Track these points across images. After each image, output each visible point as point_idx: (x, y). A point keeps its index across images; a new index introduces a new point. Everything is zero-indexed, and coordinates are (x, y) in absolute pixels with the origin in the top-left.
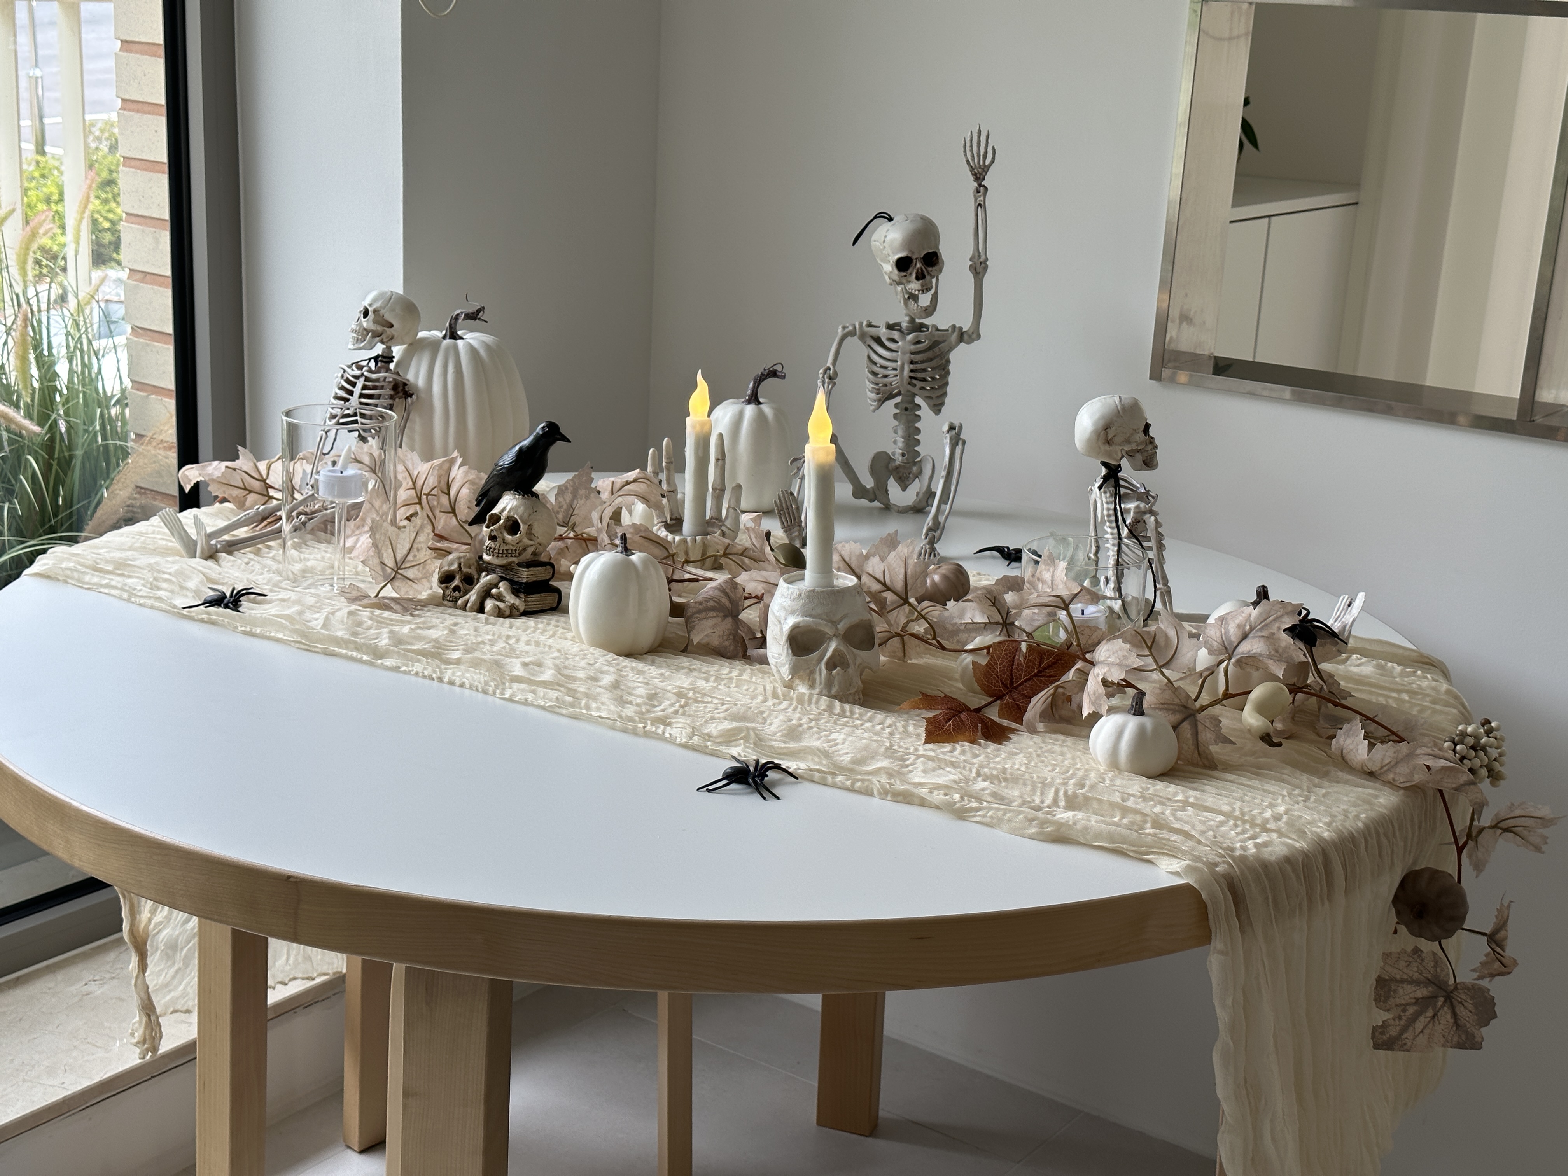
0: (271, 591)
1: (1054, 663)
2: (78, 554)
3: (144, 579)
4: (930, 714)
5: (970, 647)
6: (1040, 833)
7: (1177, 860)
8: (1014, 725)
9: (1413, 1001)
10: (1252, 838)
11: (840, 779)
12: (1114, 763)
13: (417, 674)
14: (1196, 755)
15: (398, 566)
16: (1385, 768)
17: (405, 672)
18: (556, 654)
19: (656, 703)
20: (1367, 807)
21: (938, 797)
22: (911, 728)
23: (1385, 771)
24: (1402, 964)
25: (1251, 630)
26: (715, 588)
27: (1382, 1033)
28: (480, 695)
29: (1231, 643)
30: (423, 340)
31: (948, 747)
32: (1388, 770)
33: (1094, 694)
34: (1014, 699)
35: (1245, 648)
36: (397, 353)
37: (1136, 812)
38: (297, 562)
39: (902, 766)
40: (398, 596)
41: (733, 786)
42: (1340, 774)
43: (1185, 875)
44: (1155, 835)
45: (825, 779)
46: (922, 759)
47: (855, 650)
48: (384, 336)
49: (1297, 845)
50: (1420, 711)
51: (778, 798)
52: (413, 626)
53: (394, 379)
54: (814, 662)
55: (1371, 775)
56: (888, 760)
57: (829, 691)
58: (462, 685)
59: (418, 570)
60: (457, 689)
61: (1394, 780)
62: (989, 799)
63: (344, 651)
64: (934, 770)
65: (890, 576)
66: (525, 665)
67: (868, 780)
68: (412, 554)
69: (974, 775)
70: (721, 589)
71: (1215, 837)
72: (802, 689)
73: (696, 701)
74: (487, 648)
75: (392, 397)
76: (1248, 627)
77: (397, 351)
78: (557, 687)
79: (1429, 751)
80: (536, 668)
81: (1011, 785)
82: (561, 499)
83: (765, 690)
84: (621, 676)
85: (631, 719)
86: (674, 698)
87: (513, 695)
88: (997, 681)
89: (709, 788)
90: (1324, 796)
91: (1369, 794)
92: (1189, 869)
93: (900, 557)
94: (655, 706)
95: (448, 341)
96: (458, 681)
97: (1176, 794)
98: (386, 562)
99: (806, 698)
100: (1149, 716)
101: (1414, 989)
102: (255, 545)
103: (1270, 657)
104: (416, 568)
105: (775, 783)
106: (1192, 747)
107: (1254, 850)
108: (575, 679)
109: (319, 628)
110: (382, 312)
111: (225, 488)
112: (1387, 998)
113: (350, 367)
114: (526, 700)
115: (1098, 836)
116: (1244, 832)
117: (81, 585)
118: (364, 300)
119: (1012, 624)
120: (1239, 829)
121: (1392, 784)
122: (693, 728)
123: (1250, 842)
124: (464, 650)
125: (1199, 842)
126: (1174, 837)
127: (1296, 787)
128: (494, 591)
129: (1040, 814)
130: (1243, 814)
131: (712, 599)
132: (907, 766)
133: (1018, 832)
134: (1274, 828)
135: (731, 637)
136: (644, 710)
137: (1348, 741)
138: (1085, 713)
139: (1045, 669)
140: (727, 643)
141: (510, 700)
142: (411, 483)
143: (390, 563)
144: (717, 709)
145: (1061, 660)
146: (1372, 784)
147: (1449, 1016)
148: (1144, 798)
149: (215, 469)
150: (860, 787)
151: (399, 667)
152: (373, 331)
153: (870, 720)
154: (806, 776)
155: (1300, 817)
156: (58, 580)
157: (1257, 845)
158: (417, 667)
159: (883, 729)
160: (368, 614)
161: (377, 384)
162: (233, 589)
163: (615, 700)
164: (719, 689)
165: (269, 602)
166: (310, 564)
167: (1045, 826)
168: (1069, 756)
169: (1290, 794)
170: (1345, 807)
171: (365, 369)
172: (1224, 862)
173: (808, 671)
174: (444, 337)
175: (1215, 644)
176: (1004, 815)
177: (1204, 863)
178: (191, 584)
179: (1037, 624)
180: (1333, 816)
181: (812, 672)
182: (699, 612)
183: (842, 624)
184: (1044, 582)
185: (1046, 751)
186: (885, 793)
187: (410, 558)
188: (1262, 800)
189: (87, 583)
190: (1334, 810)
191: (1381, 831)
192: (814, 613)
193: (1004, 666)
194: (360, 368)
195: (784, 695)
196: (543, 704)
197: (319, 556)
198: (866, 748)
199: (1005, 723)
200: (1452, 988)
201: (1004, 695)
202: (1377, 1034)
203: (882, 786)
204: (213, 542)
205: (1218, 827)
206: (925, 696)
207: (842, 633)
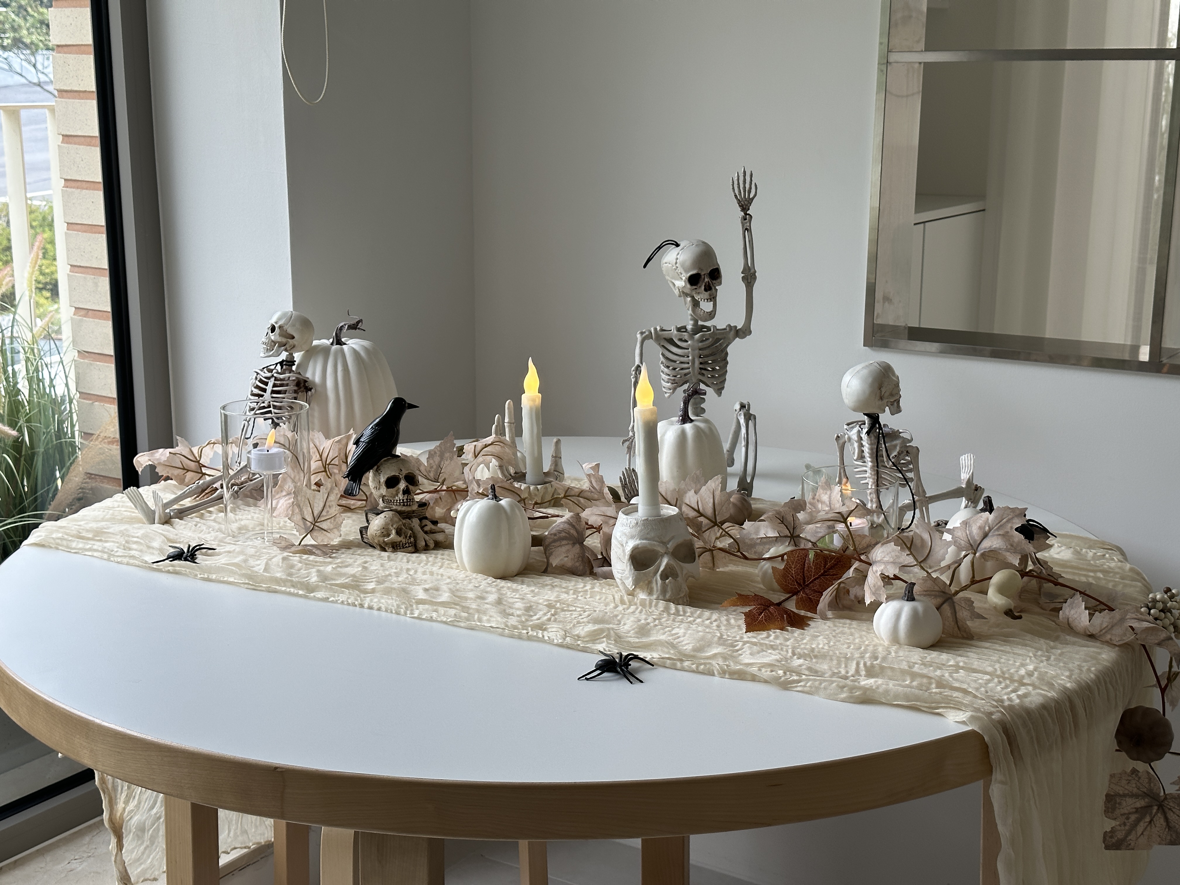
0: (219, 545)
1: (836, 565)
2: (64, 527)
3: (118, 543)
4: (747, 609)
5: (767, 556)
6: (851, 697)
7: (961, 713)
8: (809, 614)
9: (1134, 810)
10: (1014, 691)
11: (686, 664)
12: (895, 639)
13: (342, 602)
14: (956, 629)
15: (316, 520)
16: (1104, 631)
17: (332, 602)
18: (448, 581)
19: (532, 613)
20: (1094, 662)
21: (766, 673)
22: (732, 621)
23: (1104, 633)
24: (1124, 782)
25: (990, 530)
26: (565, 522)
27: (1111, 837)
28: (394, 616)
29: (975, 541)
30: (316, 347)
31: (764, 634)
32: (1106, 632)
33: (874, 586)
34: (807, 594)
35: (986, 544)
36: (298, 357)
37: (923, 676)
38: (233, 522)
39: (734, 651)
40: (316, 543)
41: (605, 674)
42: (1068, 637)
43: (970, 723)
44: (940, 693)
45: (675, 664)
46: (748, 645)
47: (680, 563)
48: (287, 346)
49: (1049, 695)
50: (1114, 586)
51: (642, 682)
52: (334, 566)
53: (297, 378)
54: (651, 575)
55: (1091, 636)
56: (721, 647)
57: (664, 596)
58: (379, 609)
59: (331, 522)
60: (375, 612)
61: (1111, 639)
62: (807, 673)
63: (283, 589)
64: (758, 653)
65: (703, 506)
66: (426, 590)
67: (710, 663)
68: (325, 510)
69: (790, 654)
70: (569, 522)
71: (987, 692)
72: (642, 596)
73: (563, 610)
74: (394, 579)
75: (295, 392)
76: (987, 528)
77: (297, 356)
78: (453, 606)
79: (1134, 616)
80: (435, 592)
81: (820, 661)
82: (432, 462)
83: (614, 598)
84: (502, 594)
85: (515, 628)
86: (546, 610)
87: (420, 614)
88: (793, 581)
89: (587, 677)
90: (1060, 655)
91: (1094, 652)
92: (973, 719)
93: (709, 490)
94: (531, 616)
95: (335, 347)
96: (375, 606)
97: (948, 660)
98: (307, 517)
99: (647, 602)
100: (918, 601)
101: (1134, 801)
102: (199, 511)
103: (1007, 550)
104: (329, 520)
105: (638, 670)
106: (953, 623)
107: (1018, 701)
108: (466, 599)
109: (261, 571)
110: (286, 327)
111: (168, 469)
112: (1114, 809)
113: (262, 370)
114: (432, 617)
115: (896, 697)
116: (1007, 687)
117: (69, 550)
118: (271, 319)
119: (798, 536)
120: (1003, 685)
121: (1109, 643)
122: (565, 631)
123: (1013, 694)
124: (376, 581)
125: (975, 697)
126: (956, 694)
127: (1038, 649)
129: (848, 682)
130: (1003, 673)
131: (563, 531)
132: (738, 651)
133: (833, 697)
134: (1029, 682)
135: (580, 559)
136: (524, 620)
137: (1072, 612)
138: (868, 601)
139: (829, 569)
140: (577, 564)
141: (419, 618)
142: (318, 456)
143: (310, 518)
144: (581, 615)
145: (840, 561)
146: (1093, 644)
147: (1162, 820)
148: (924, 664)
149: (162, 454)
150: (703, 669)
151: (328, 598)
152: (279, 342)
153: (699, 617)
154: (660, 663)
155: (1047, 672)
156: (51, 547)
157: (1019, 697)
158: (342, 597)
159: (711, 623)
160: (297, 558)
161: (284, 382)
162: (189, 546)
163: (500, 613)
164: (579, 600)
165: (219, 554)
166: (243, 523)
167: (854, 691)
168: (857, 635)
169: (1035, 656)
170: (1078, 663)
171: (274, 371)
172: (998, 711)
173: (647, 582)
174: (332, 344)
175: (963, 542)
176: (820, 684)
177: (983, 713)
178: (156, 544)
179: (820, 535)
180: (1071, 671)
181: (650, 582)
182: (555, 541)
183: (671, 543)
184: (823, 503)
185: (839, 633)
186: (723, 673)
187: (324, 513)
188: (1015, 662)
189: (74, 549)
190: (1071, 666)
191: (1108, 680)
192: (648, 536)
193: (797, 569)
194: (271, 371)
195: (630, 602)
196: (445, 619)
197: (249, 517)
198: (702, 639)
199: (802, 613)
200: (1163, 798)
201: (799, 592)
202: (1107, 838)
203: (721, 668)
204: (168, 511)
205: (986, 684)
206: (740, 595)
207: (671, 550)
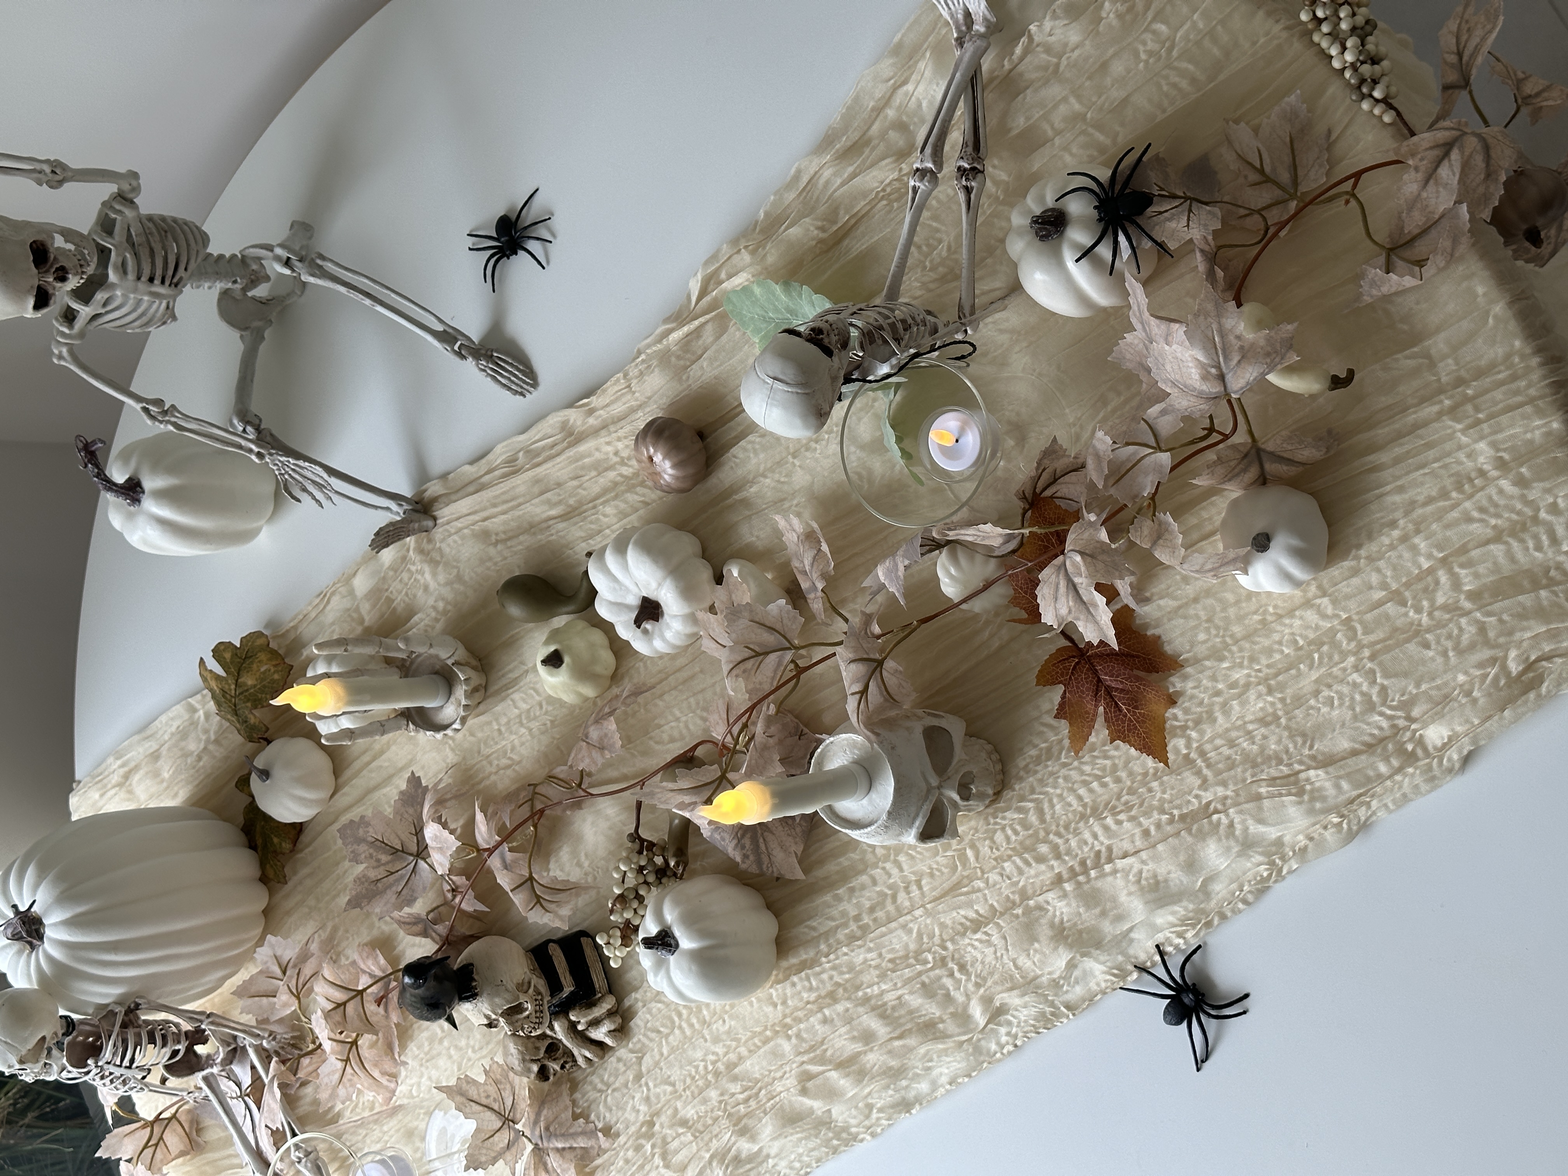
25: (1218, 367)
76: (1213, 371)
98: (505, 1141)
100: (1273, 532)
128: (580, 1027)
183: (931, 783)
192: (912, 815)
